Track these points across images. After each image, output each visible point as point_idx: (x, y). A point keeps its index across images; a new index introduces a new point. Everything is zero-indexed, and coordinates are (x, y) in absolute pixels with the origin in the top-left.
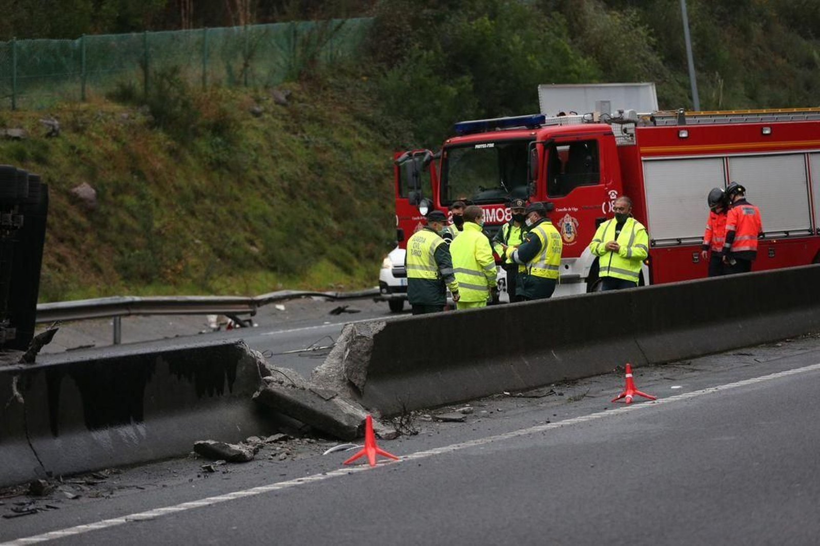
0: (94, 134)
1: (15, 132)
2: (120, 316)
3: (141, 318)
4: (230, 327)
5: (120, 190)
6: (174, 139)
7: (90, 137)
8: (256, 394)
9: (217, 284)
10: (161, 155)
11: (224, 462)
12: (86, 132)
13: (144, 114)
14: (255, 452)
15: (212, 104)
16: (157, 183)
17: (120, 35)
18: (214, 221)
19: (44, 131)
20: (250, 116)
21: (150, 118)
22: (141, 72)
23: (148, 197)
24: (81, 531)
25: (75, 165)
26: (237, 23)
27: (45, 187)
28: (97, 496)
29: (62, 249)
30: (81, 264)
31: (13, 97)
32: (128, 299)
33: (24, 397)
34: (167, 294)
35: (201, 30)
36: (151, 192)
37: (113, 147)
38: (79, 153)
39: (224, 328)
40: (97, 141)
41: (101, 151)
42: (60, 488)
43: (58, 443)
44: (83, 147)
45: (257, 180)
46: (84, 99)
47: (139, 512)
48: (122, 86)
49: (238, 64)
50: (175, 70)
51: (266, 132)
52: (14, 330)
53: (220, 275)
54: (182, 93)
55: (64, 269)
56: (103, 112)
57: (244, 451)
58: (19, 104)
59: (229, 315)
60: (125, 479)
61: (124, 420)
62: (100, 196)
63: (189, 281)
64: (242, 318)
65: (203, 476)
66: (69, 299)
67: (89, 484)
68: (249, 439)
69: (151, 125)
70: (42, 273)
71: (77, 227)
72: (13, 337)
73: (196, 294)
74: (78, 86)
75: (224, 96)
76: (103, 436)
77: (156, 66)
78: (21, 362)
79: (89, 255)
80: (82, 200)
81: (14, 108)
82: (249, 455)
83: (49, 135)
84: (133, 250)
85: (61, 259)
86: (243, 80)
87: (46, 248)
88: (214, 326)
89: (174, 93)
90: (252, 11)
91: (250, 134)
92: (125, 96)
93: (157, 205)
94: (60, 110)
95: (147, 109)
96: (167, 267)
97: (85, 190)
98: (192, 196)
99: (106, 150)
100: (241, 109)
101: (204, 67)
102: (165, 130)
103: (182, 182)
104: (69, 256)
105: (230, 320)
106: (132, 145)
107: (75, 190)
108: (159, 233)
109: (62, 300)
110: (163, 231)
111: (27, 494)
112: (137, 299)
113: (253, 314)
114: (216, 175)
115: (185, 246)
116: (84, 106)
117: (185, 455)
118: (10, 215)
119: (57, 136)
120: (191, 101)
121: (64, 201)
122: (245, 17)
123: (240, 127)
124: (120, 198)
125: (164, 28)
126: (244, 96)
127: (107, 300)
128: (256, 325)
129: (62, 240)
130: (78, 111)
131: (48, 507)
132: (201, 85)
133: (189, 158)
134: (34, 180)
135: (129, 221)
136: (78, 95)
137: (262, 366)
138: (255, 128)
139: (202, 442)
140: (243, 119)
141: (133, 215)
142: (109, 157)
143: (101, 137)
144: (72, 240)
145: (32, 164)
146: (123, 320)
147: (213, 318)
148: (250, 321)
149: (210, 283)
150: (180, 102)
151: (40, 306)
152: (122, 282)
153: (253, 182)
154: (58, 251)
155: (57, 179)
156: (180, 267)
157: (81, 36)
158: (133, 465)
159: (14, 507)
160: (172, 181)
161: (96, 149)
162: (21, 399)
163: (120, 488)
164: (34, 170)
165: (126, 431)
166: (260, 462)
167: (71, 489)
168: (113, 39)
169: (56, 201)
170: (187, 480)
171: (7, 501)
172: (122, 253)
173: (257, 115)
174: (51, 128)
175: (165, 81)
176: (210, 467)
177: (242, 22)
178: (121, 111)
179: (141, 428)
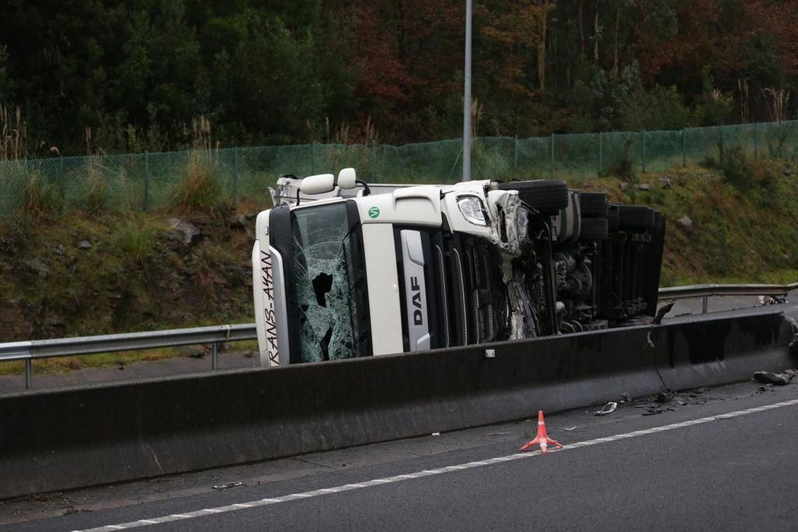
0: (691, 187)
1: (645, 186)
2: (707, 296)
3: (719, 297)
4: (772, 303)
5: (706, 220)
6: (739, 189)
7: (689, 189)
8: (791, 344)
9: (764, 277)
10: (731, 199)
11: (772, 384)
12: (686, 186)
13: (720, 175)
14: (791, 379)
15: (761, 169)
16: (728, 216)
17: (706, 128)
18: (762, 239)
19: (661, 185)
20: (783, 175)
21: (725, 177)
22: (717, 149)
23: (723, 224)
24: (689, 424)
25: (680, 205)
26: (775, 120)
27: (664, 219)
28: (697, 404)
29: (672, 256)
30: (683, 265)
31: (643, 165)
32: (712, 285)
33: (654, 343)
34: (734, 283)
35: (754, 124)
36: (725, 221)
37: (701, 194)
38: (682, 198)
39: (768, 304)
40: (693, 191)
41: (695, 197)
42: (675, 398)
43: (674, 371)
44: (685, 195)
45: (787, 214)
46: (684, 166)
47: (723, 414)
48: (707, 158)
49: (775, 146)
50: (739, 148)
51: (793, 185)
52: (646, 304)
53: (766, 272)
54: (743, 162)
55: (673, 267)
56: (696, 174)
57: (784, 378)
58: (646, 170)
59: (772, 296)
60: (714, 394)
61: (712, 359)
62: (694, 224)
63: (748, 275)
64: (779, 297)
65: (759, 393)
66: (676, 286)
67: (692, 396)
68: (786, 371)
69: (724, 181)
70: (661, 270)
71: (681, 243)
72: (645, 308)
73: (751, 283)
74: (682, 159)
75: (768, 164)
76: (700, 368)
77: (727, 145)
78: (652, 323)
79: (688, 259)
80: (684, 226)
81: (644, 172)
82: (787, 381)
83: (664, 188)
84: (714, 256)
85: (672, 262)
86: (779, 154)
87: (664, 256)
88: (762, 302)
89: (738, 162)
90: (783, 112)
91: (783, 186)
92: (709, 164)
93: (729, 230)
94: (671, 173)
95: (722, 171)
96: (734, 266)
97: (686, 220)
98: (749, 224)
99: (698, 196)
100: (778, 171)
101: (756, 146)
102: (732, 184)
103: (743, 215)
104: (676, 260)
105: (772, 299)
106: (714, 193)
107: (679, 220)
108: (729, 246)
109: (672, 286)
110: (732, 245)
111: (656, 401)
112: (717, 286)
113: (786, 295)
114: (763, 211)
115: (745, 254)
116: (685, 170)
117: (749, 380)
118: (643, 235)
119: (669, 188)
120: (748, 167)
121: (673, 227)
122: (779, 116)
123: (777, 182)
124: (706, 225)
125: (733, 123)
126: (780, 163)
127: (700, 286)
128: (787, 302)
129: (672, 250)
130: (681, 173)
131: (668, 409)
132: (754, 157)
133: (747, 201)
134: (658, 214)
135: (711, 239)
136: (681, 163)
137: (795, 327)
138: (786, 183)
139: (759, 372)
140: (779, 177)
141: (714, 235)
142: (700, 200)
143: (695, 189)
144: (678, 250)
145: (655, 205)
146: (709, 298)
147: (762, 298)
148: (784, 300)
149: (760, 276)
150: (741, 167)
151: (660, 290)
152: (707, 276)
153: (785, 215)
154: (669, 256)
155: (669, 213)
156: (742, 267)
157: (682, 128)
158: (717, 386)
159: (649, 409)
160: (737, 215)
161: (692, 196)
162: (653, 345)
163: (711, 399)
164: (657, 209)
165: (714, 365)
166: (794, 385)
167: (681, 399)
168: (702, 130)
169: (670, 227)
170: (750, 395)
171: (644, 406)
172: (707, 258)
173: (787, 175)
174: (666, 183)
175: (733, 155)
176: (763, 388)
177: (778, 119)
178: (707, 174)
179: (723, 364)
